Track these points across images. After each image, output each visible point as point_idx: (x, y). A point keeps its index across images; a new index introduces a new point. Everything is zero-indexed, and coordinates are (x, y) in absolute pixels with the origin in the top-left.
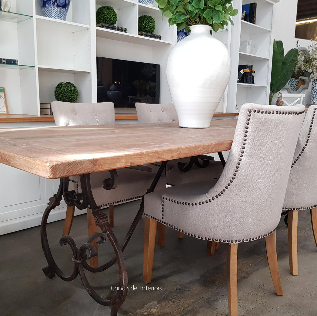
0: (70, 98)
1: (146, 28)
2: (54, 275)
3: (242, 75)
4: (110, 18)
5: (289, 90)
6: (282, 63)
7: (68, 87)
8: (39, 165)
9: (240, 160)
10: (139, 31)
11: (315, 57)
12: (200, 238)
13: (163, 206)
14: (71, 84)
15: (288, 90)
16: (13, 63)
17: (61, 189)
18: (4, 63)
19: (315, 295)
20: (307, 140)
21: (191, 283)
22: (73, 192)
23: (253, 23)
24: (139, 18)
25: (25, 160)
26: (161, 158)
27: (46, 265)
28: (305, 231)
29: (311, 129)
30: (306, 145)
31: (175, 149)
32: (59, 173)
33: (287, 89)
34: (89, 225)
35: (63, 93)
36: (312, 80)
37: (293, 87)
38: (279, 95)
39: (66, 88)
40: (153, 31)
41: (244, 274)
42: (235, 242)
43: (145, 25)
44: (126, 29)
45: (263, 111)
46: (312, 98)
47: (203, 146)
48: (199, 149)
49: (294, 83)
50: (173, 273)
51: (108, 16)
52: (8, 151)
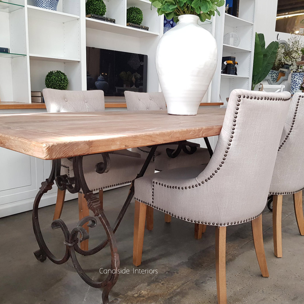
0: (60, 86)
1: (134, 19)
2: (46, 259)
3: (225, 66)
4: (99, 9)
6: (264, 55)
7: (59, 75)
8: (35, 146)
9: (230, 145)
10: (127, 22)
11: (294, 49)
12: (190, 221)
13: (153, 190)
14: (61, 73)
15: (269, 82)
16: (5, 51)
19: (299, 276)
20: (292, 127)
21: (179, 265)
22: (65, 176)
23: (236, 16)
24: (127, 10)
25: (21, 141)
26: (154, 141)
28: (287, 216)
29: (295, 116)
30: (290, 132)
31: (168, 133)
32: (55, 154)
33: (268, 80)
34: (81, 209)
35: (53, 81)
36: (292, 72)
37: (273, 78)
38: (260, 86)
39: (57, 77)
40: (140, 23)
41: (231, 257)
42: (224, 225)
43: (133, 16)
44: (114, 20)
45: (252, 97)
46: (292, 89)
47: (194, 130)
48: (191, 133)
49: (274, 75)
50: (161, 256)
51: (98, 8)
52: (3, 134)
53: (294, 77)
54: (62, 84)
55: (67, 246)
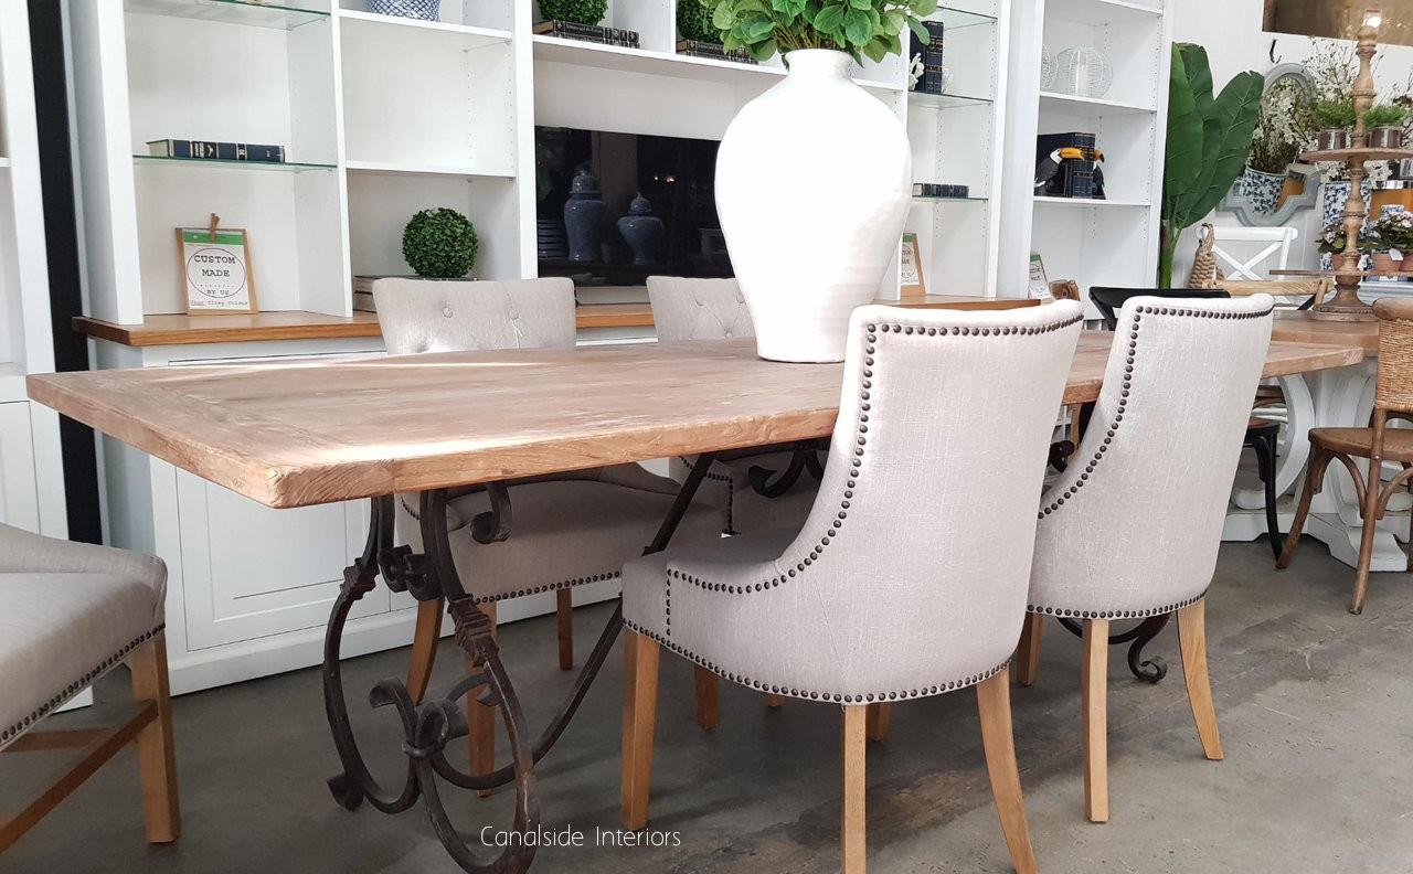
0: (450, 260)
2: (360, 801)
3: (1055, 169)
4: (583, 3)
5: (1245, 216)
6: (1205, 123)
7: (446, 224)
12: (761, 689)
13: (669, 596)
14: (455, 215)
15: (1240, 214)
16: (269, 155)
17: (372, 539)
18: (242, 158)
21: (767, 832)
22: (406, 549)
25: (227, 462)
26: (597, 458)
27: (338, 769)
31: (644, 434)
32: (299, 494)
33: (1236, 210)
35: (428, 244)
36: (1325, 179)
37: (1262, 201)
38: (1202, 230)
39: (438, 229)
41: (937, 814)
42: (858, 701)
43: (703, 16)
44: (635, 34)
45: (912, 329)
47: (738, 424)
48: (725, 433)
49: (1266, 189)
52: (193, 438)
53: (1332, 199)
54: (456, 252)
55: (413, 758)
